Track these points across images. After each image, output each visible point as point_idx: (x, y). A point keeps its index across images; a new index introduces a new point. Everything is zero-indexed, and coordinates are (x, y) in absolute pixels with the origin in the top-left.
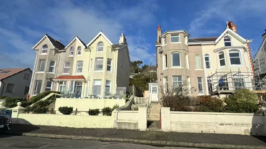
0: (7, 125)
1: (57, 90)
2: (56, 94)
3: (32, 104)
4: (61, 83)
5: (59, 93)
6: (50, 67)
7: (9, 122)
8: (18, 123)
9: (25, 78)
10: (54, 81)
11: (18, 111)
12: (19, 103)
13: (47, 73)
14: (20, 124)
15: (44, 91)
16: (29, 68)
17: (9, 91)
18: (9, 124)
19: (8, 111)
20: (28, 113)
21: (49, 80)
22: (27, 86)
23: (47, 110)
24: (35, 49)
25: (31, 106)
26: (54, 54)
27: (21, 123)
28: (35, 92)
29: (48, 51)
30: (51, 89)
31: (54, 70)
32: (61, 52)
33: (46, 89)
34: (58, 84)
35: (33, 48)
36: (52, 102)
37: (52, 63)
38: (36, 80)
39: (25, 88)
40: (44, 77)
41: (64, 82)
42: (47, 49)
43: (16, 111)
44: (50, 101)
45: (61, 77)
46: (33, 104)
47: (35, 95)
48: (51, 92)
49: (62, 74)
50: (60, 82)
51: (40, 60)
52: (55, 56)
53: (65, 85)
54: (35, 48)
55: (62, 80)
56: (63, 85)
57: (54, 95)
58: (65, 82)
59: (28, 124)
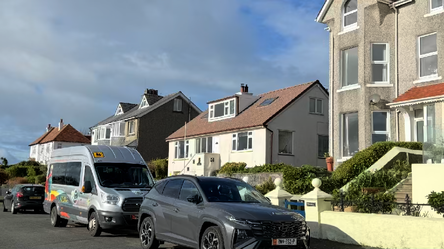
0: (302, 238)
1: (408, 139)
2: (408, 151)
3: (346, 183)
4: (417, 112)
5: (416, 146)
6: (374, 66)
7: (305, 231)
8: (324, 237)
9: (312, 111)
10: (393, 109)
11: (316, 202)
12: (315, 182)
13: (368, 85)
14: (327, 240)
15: (369, 144)
16: (318, 82)
17: (284, 151)
18: (307, 237)
19: (294, 204)
20: (343, 210)
21: (377, 109)
22: (321, 133)
23: (392, 202)
24: (324, 21)
25: (345, 189)
26: (378, 22)
27: (330, 238)
28: (344, 148)
29: (359, 18)
30: (389, 136)
31: (387, 73)
32: (398, 8)
33: (375, 138)
34: (406, 117)
35: (318, 18)
36: (399, 177)
37: (378, 52)
38: (340, 113)
39: (316, 138)
40: (362, 101)
41: (425, 108)
42: (356, 10)
43: (314, 205)
44: (394, 173)
45: (414, 93)
46: (348, 184)
47: (349, 158)
48: (391, 145)
49: (415, 82)
50: (411, 109)
51: (343, 50)
52: (383, 27)
53: (430, 118)
54: (323, 19)
55: (417, 101)
56: (425, 119)
57: (402, 156)
58: (431, 107)
59: (348, 243)
